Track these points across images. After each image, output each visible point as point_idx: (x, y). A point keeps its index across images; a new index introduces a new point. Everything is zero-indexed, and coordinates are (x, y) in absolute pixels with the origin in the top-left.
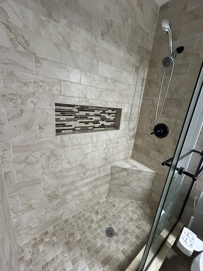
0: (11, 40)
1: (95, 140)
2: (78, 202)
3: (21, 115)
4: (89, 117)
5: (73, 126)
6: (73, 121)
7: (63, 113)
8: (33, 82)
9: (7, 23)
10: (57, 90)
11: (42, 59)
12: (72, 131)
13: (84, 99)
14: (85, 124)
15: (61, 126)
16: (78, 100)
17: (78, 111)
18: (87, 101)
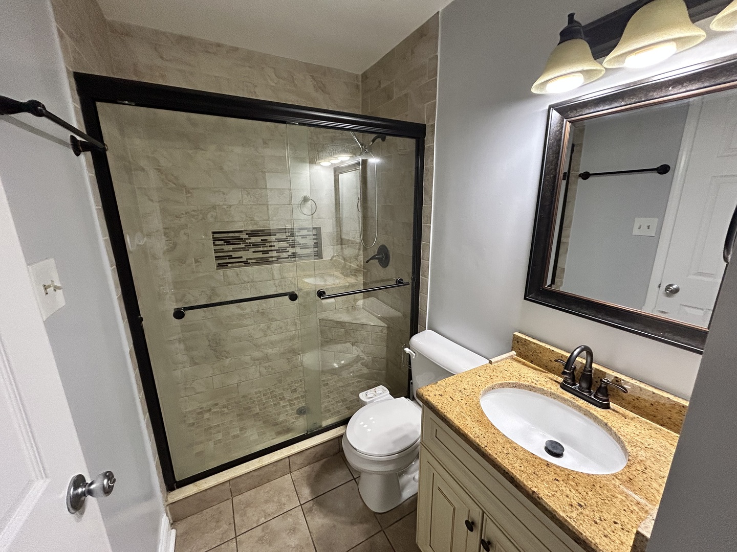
0: (162, 180)
1: (277, 276)
2: (264, 371)
3: (175, 248)
4: (267, 244)
5: (243, 257)
6: (243, 250)
7: (228, 242)
8: (184, 213)
9: (158, 167)
10: (212, 217)
11: (193, 189)
12: (243, 264)
13: (250, 222)
14: (263, 254)
15: (226, 259)
16: (241, 224)
17: (249, 236)
18: (256, 224)
